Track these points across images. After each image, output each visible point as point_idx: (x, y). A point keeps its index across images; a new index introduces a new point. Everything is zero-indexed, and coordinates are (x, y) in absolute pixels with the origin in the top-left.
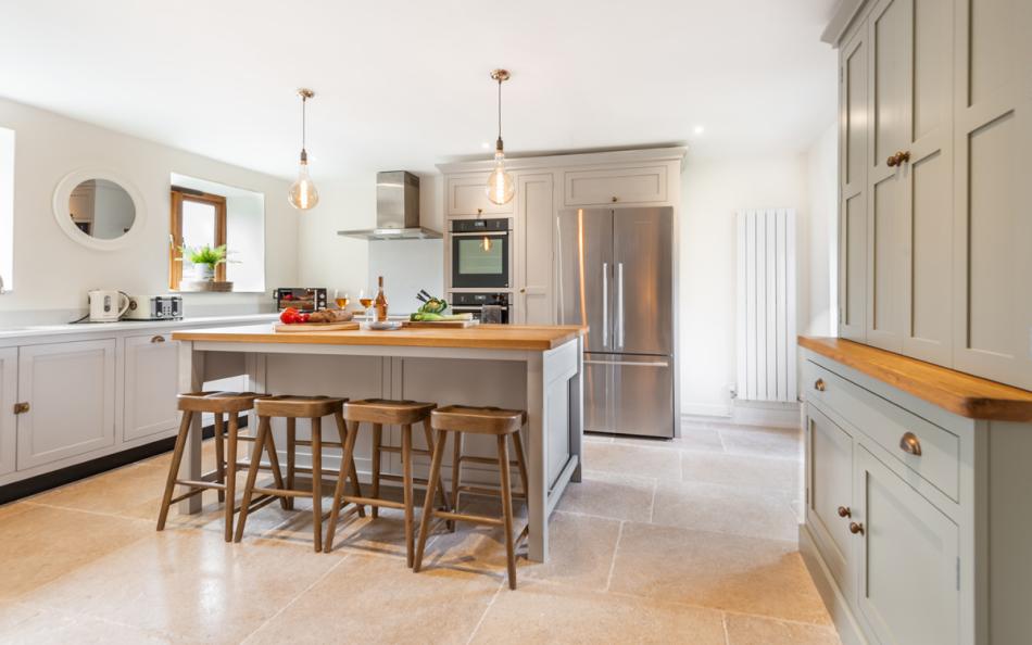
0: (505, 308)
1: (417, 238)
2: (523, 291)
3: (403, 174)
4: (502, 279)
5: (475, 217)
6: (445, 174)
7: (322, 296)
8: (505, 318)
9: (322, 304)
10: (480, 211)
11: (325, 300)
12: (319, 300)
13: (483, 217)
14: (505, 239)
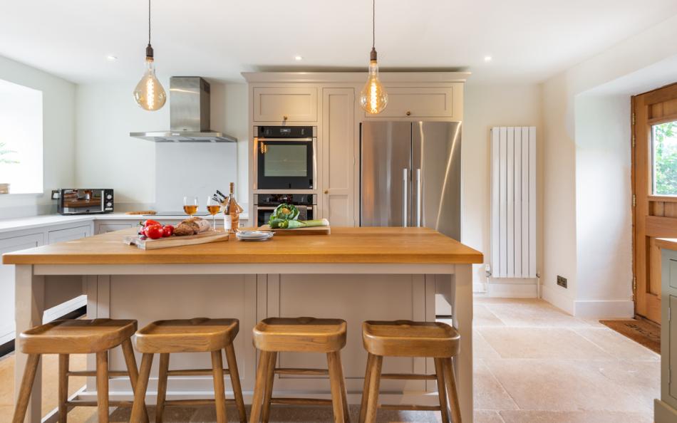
0: (310, 208)
1: (209, 141)
2: (326, 193)
3: (199, 79)
4: (308, 181)
5: (280, 124)
6: (249, 83)
7: (109, 197)
8: (310, 215)
9: (109, 204)
10: (286, 119)
11: (111, 200)
12: (106, 201)
13: (287, 124)
14: (309, 145)
